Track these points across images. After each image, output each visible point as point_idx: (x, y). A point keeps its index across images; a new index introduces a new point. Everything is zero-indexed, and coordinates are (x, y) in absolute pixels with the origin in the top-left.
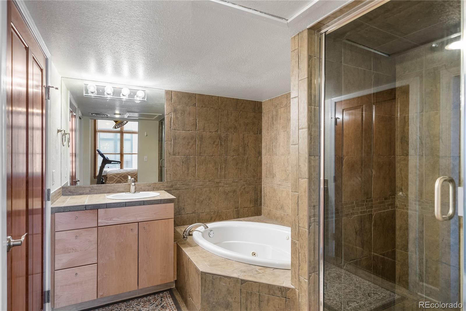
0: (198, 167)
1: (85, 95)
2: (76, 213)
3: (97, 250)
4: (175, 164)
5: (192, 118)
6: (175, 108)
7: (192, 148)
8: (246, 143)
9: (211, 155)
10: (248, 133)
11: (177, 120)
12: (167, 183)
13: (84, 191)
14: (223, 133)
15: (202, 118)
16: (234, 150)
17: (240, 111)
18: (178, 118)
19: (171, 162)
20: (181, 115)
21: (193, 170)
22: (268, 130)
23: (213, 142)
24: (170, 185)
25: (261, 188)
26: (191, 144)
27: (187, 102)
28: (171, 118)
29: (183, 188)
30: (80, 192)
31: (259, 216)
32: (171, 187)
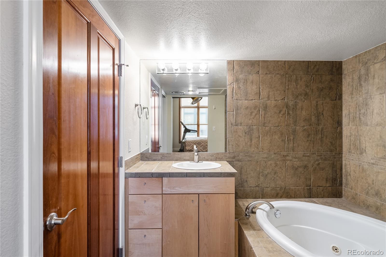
0: (262, 138)
1: (158, 73)
2: (145, 180)
3: (161, 216)
4: (237, 135)
5: (255, 87)
6: (237, 77)
7: (255, 118)
8: (321, 111)
9: (277, 125)
10: (324, 99)
11: (239, 90)
12: (230, 154)
13: (157, 158)
14: (291, 101)
15: (266, 85)
16: (305, 120)
17: (312, 75)
18: (241, 87)
19: (233, 133)
20: (244, 84)
21: (256, 141)
22: (352, 94)
23: (279, 112)
24: (232, 156)
25: (342, 165)
26: (254, 114)
27: (250, 70)
28: (233, 88)
29: (247, 160)
30: (155, 158)
31: (338, 199)
32: (233, 159)
